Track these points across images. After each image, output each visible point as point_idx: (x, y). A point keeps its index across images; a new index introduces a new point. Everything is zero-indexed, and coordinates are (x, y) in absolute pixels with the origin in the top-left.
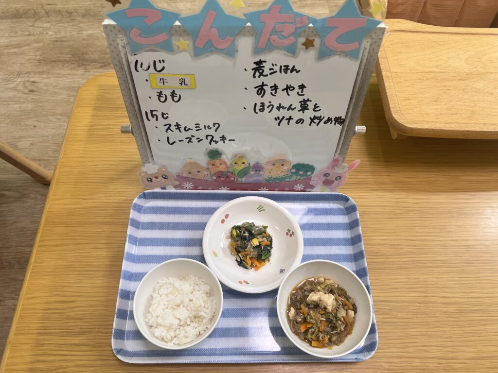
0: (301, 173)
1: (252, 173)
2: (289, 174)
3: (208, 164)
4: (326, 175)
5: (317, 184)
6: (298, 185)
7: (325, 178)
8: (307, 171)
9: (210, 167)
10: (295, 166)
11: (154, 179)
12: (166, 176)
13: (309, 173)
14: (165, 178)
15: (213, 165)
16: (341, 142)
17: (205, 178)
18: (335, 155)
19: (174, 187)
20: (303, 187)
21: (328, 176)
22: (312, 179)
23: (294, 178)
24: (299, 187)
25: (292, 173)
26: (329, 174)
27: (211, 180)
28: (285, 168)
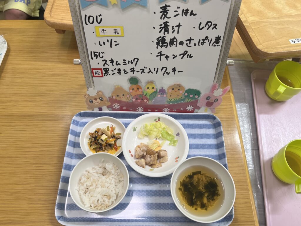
0: (191, 96)
1: (159, 96)
2: (183, 97)
3: (130, 89)
4: (207, 98)
5: (202, 106)
6: (189, 106)
7: (207, 101)
8: (195, 95)
9: (131, 91)
10: (187, 91)
11: (94, 101)
12: (102, 98)
13: (196, 97)
14: (101, 100)
15: (133, 89)
16: (218, 72)
17: (127, 101)
18: (214, 83)
19: (107, 107)
20: (193, 107)
21: (209, 99)
22: (199, 102)
23: (187, 100)
24: (190, 108)
25: (185, 96)
26: (210, 97)
27: (132, 102)
28: (181, 92)
